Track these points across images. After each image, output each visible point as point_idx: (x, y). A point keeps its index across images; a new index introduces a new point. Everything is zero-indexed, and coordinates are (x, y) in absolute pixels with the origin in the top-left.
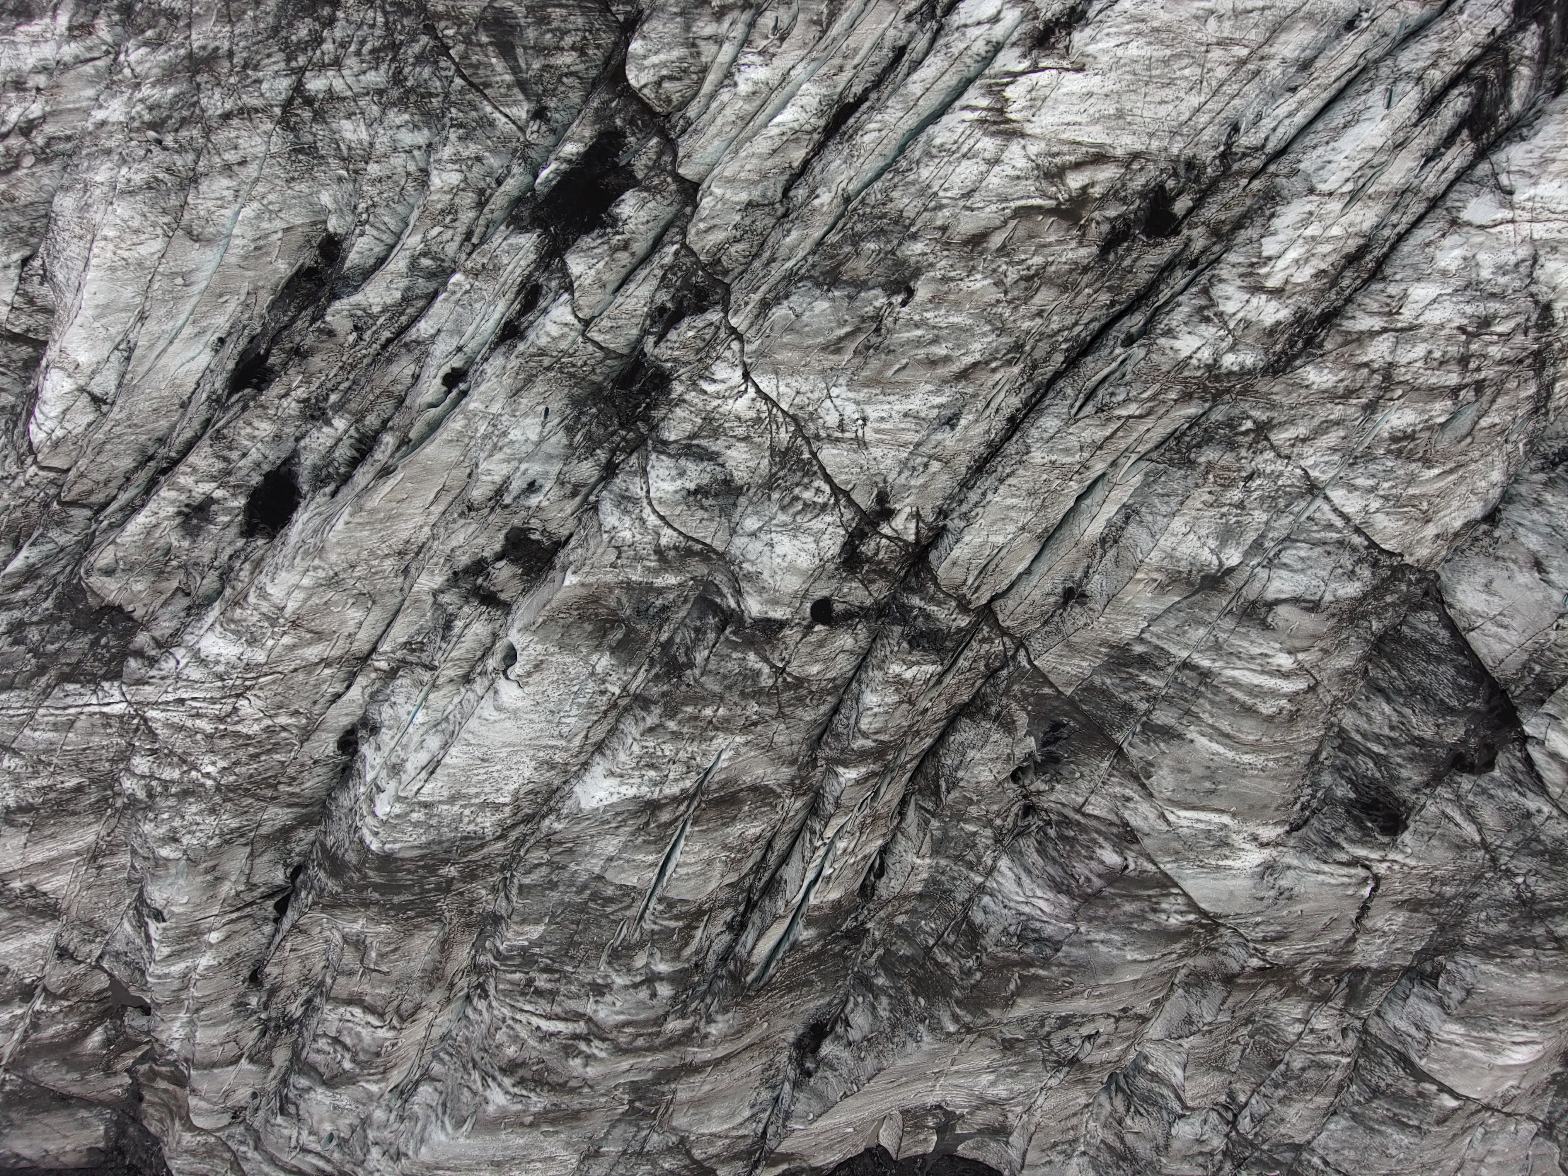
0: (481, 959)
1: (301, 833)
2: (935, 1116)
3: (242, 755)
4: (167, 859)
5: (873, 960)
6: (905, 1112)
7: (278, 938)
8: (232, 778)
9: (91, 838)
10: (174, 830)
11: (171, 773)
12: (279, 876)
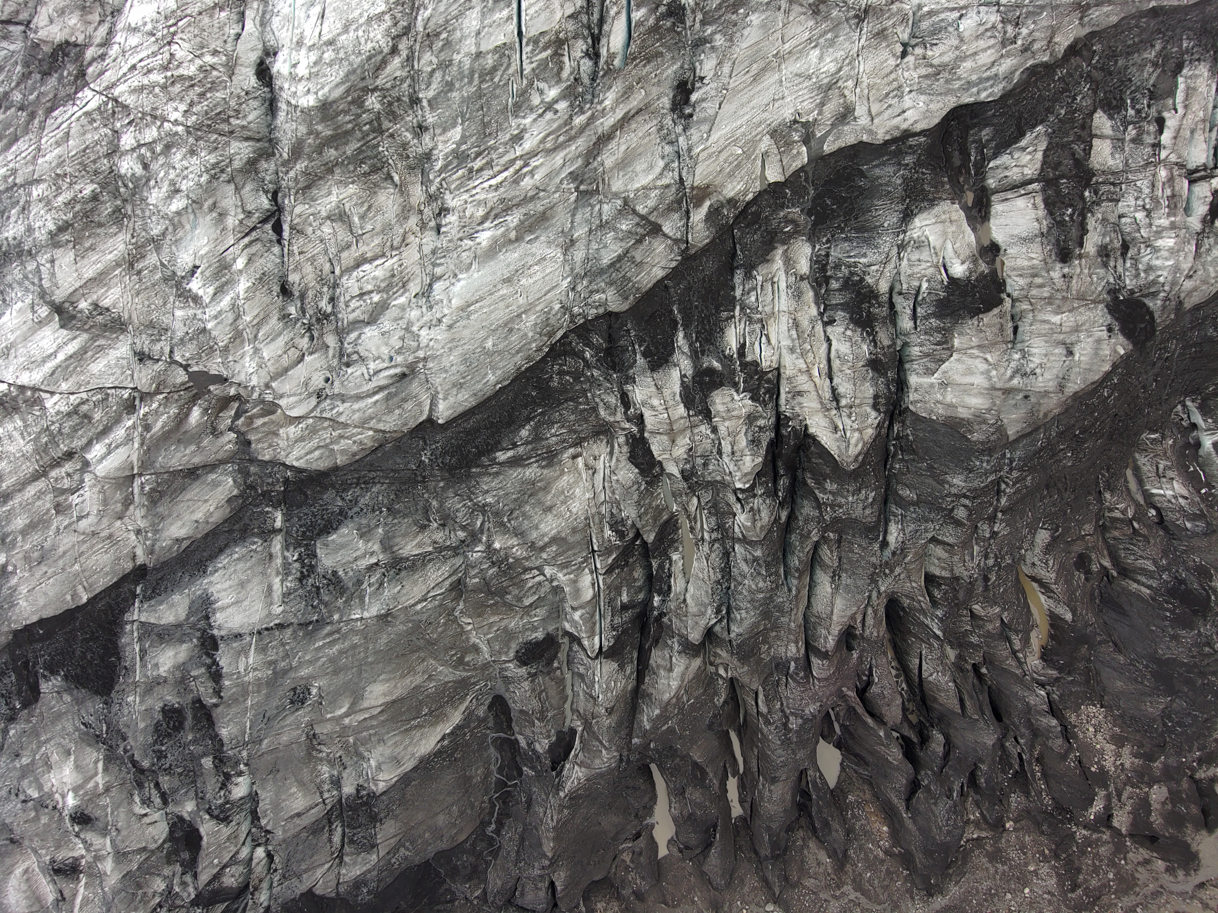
0: (433, 189)
1: (263, 165)
2: (796, 130)
3: (192, 94)
4: (178, 213)
5: (697, 25)
6: (774, 134)
7: (286, 250)
8: (194, 118)
9: (122, 247)
10: (173, 183)
11: (151, 134)
12: (265, 202)
